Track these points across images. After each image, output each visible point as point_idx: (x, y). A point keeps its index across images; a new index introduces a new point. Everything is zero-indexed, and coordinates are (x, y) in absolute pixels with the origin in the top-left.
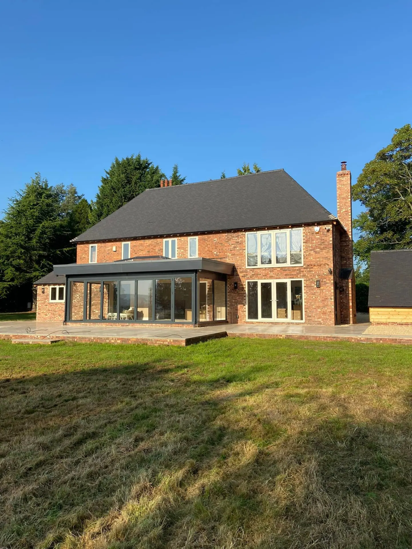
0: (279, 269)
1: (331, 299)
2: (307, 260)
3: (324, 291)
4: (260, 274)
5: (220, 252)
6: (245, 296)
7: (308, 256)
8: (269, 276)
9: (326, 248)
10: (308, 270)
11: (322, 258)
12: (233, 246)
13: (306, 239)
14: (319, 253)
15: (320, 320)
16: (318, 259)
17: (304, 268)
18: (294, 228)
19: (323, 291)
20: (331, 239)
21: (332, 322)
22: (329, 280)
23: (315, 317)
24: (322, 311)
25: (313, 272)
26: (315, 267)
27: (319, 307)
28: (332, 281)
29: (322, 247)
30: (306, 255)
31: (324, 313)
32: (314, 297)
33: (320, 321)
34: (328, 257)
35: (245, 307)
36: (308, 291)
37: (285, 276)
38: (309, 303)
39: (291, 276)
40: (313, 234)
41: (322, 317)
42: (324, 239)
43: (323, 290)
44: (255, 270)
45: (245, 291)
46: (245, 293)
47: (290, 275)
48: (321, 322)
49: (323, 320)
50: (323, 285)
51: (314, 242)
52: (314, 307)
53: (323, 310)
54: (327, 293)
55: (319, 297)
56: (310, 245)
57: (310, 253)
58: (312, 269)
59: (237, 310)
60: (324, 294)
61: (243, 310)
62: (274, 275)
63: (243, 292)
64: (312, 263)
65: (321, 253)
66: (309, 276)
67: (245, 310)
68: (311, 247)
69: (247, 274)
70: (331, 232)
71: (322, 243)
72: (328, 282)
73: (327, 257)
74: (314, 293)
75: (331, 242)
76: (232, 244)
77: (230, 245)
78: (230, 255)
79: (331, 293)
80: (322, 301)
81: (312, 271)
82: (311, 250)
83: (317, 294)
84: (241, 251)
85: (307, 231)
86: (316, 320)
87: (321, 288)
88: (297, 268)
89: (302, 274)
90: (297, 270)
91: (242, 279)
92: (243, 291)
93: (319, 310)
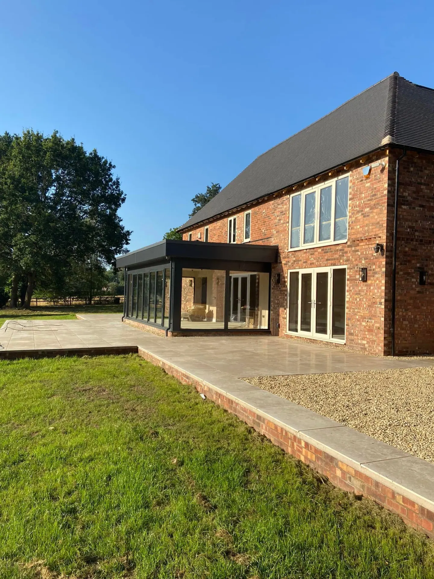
0: (320, 250)
1: (381, 303)
2: (353, 231)
3: (372, 288)
4: (301, 261)
5: (267, 230)
6: (286, 295)
7: (354, 224)
8: (309, 262)
9: (378, 204)
10: (353, 249)
11: (373, 224)
12: (278, 218)
13: (352, 192)
14: (368, 216)
15: (365, 342)
16: (366, 228)
17: (349, 246)
18: (339, 176)
19: (370, 288)
20: (386, 185)
21: (380, 348)
22: (379, 267)
23: (357, 336)
24: (367, 326)
25: (359, 253)
26: (362, 244)
27: (363, 318)
28: (384, 269)
29: (373, 203)
30: (352, 222)
31: (370, 330)
32: (358, 299)
33: (364, 344)
34: (381, 223)
35: (285, 311)
36: (351, 288)
37: (326, 262)
38: (352, 311)
39: (332, 262)
40: (362, 180)
41: (368, 336)
42: (375, 188)
43: (370, 285)
44: (297, 253)
45: (287, 287)
46: (287, 290)
47: (332, 259)
48: (366, 345)
49: (368, 343)
50: (371, 276)
51: (363, 195)
52: (357, 317)
53: (368, 324)
54: (376, 291)
55: (364, 300)
56: (358, 203)
57: (356, 218)
58: (358, 248)
59: (279, 315)
60: (371, 294)
61: (283, 316)
62: (314, 261)
63: (284, 289)
64: (359, 236)
65: (371, 215)
66: (353, 260)
67: (285, 316)
68: (359, 206)
69: (289, 260)
70: (386, 171)
71: (373, 196)
72: (377, 270)
73: (378, 223)
74: (359, 291)
75: (386, 192)
76: (277, 216)
77: (275, 219)
78: (275, 232)
79: (381, 292)
80: (369, 306)
81: (358, 251)
82: (358, 212)
83: (362, 293)
84: (285, 225)
85: (355, 177)
86: (359, 341)
87: (369, 282)
88: (340, 247)
89: (345, 258)
90: (341, 250)
91: (285, 269)
92: (284, 287)
93: (364, 324)
